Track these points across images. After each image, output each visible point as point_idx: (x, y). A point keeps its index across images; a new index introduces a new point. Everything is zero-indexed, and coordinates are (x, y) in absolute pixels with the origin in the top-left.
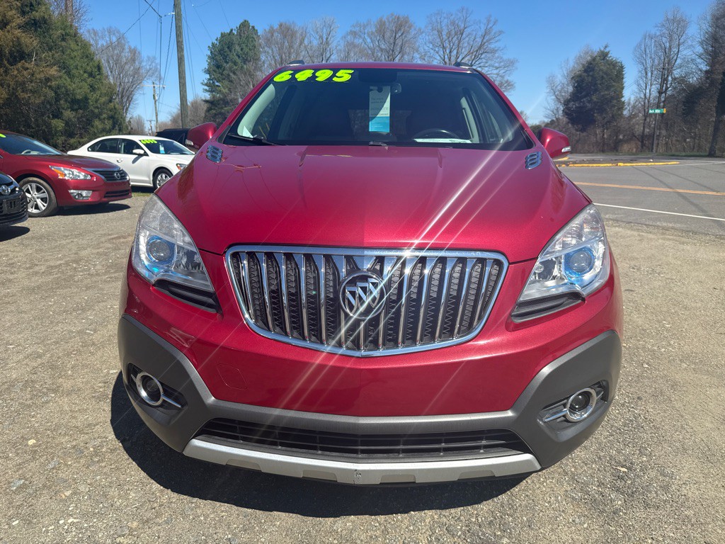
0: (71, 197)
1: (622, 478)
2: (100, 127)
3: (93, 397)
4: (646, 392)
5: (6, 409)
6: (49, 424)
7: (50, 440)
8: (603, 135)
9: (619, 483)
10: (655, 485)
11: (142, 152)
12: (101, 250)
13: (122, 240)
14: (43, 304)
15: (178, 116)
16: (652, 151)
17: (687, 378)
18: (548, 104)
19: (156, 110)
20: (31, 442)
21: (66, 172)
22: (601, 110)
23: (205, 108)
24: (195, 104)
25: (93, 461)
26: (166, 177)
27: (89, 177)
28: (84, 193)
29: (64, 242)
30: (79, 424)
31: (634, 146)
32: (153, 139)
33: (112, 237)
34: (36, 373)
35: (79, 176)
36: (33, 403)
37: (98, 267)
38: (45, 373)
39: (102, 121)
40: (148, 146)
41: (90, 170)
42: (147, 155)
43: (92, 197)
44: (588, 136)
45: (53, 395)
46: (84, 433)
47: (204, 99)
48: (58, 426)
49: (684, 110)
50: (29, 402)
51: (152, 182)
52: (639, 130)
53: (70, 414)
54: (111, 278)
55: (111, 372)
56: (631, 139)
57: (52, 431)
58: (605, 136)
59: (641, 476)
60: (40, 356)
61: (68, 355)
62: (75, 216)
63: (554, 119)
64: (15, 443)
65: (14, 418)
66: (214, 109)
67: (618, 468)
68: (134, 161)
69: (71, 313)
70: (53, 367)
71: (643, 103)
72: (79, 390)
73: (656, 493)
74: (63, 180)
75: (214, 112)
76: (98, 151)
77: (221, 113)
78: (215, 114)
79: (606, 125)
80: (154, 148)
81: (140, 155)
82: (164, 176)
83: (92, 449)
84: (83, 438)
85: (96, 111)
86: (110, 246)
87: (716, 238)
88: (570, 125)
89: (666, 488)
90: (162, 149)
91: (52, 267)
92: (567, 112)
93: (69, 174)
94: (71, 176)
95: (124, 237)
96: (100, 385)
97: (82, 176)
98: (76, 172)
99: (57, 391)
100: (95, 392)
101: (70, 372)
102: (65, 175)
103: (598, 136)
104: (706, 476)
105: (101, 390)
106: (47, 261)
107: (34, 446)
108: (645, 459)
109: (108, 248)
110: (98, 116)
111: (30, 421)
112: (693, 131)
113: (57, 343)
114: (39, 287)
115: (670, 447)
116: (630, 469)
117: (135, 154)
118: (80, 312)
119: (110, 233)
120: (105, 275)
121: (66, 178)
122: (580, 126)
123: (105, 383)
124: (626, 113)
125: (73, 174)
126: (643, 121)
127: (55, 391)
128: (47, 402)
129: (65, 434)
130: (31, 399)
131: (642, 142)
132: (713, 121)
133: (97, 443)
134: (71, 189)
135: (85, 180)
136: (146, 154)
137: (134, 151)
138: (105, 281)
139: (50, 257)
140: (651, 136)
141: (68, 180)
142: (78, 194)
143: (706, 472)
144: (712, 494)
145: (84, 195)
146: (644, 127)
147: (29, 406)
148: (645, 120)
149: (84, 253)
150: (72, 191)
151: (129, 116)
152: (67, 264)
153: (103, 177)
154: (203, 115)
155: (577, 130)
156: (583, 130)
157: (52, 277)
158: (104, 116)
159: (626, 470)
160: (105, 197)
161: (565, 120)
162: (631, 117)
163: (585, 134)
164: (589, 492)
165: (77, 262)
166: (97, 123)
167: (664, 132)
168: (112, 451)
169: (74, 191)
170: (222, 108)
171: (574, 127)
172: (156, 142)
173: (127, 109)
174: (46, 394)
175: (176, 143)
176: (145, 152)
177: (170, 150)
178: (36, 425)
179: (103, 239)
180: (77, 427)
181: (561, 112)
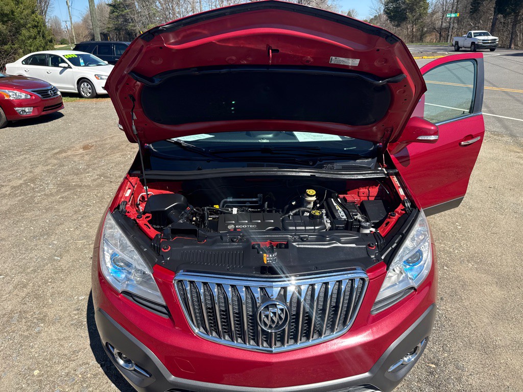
0: (16, 112)
1: (431, 373)
2: (27, 34)
3: (72, 324)
4: (446, 292)
5: (11, 341)
6: (45, 354)
7: (49, 369)
8: (413, 29)
9: (431, 378)
10: (452, 377)
11: (66, 65)
12: (49, 167)
13: (64, 155)
14: (16, 229)
15: (87, 16)
16: (447, 42)
17: (472, 277)
18: (373, 4)
19: (70, 14)
20: (36, 372)
21: (11, 94)
22: (412, 10)
23: (109, 10)
24: (100, 6)
25: (83, 387)
26: (87, 85)
27: (29, 97)
28: (27, 109)
29: (19, 159)
30: (66, 352)
31: (434, 36)
32: (74, 53)
33: (56, 151)
34: (25, 304)
35: (21, 96)
36: (30, 334)
37: (51, 186)
38: (32, 302)
39: (28, 29)
40: (70, 59)
41: (29, 90)
42: (71, 68)
43: (33, 111)
44: (401, 30)
45: (42, 325)
46: (71, 360)
47: (107, 3)
48: (52, 355)
49: (471, 9)
50: (26, 333)
51: (77, 90)
52: (438, 24)
53: (58, 342)
54: (63, 198)
55: (80, 298)
56: (432, 31)
57: (48, 361)
58: (414, 30)
59: (444, 371)
60: (25, 286)
61: (46, 283)
62: (22, 127)
63: (377, 15)
64: (25, 375)
65: (19, 351)
66: (117, 12)
67: (430, 365)
68: (61, 72)
69: (39, 239)
70: (37, 297)
71: (442, 3)
72: (60, 319)
73: (453, 384)
74: (9, 101)
75: (117, 14)
76: (31, 64)
77: (123, 16)
78: (118, 16)
79: (414, 22)
80: (75, 61)
81: (65, 68)
82: (86, 84)
83: (80, 376)
84: (73, 365)
85: (22, 21)
86: (56, 161)
87: (491, 134)
88: (389, 21)
89: (459, 379)
90: (81, 61)
91: (15, 187)
92: (387, 12)
93: (13, 95)
94: (14, 96)
95: (65, 152)
96: (75, 312)
97: (23, 96)
98: (18, 93)
99: (45, 320)
100: (72, 320)
101: (50, 301)
102: (10, 96)
103: (409, 30)
104: (484, 366)
105: (76, 317)
106: (10, 181)
107: (39, 376)
108: (446, 355)
109: (55, 165)
110: (24, 26)
111: (31, 352)
112: (477, 25)
113: (34, 271)
114: (9, 211)
115: (461, 342)
116: (436, 364)
117: (61, 67)
118: (45, 237)
119: (53, 146)
120: (58, 195)
121: (11, 98)
122: (396, 23)
123: (78, 310)
124: (430, 11)
125: (16, 95)
126: (441, 18)
127: (43, 320)
128: (39, 332)
129: (59, 363)
130: (27, 330)
131: (440, 34)
132: (491, 19)
133: (82, 369)
134: (16, 107)
135: (26, 100)
136: (69, 67)
137: (60, 65)
138: (59, 202)
139: (11, 176)
140: (447, 29)
141: (13, 100)
142: (22, 110)
143: (484, 362)
144: (487, 381)
145: (27, 111)
146: (442, 22)
147: (27, 337)
148: (443, 16)
149: (37, 171)
150: (17, 109)
151: (47, 18)
152: (25, 183)
153: (40, 96)
154: (108, 16)
155: (394, 26)
156: (398, 26)
157: (17, 199)
158: (29, 25)
159: (434, 366)
160: (44, 111)
161: (385, 17)
162: (433, 13)
163: (399, 28)
164: (413, 388)
165: (33, 180)
166: (24, 31)
167: (456, 25)
168: (95, 375)
169: (19, 109)
170: (122, 11)
171: (391, 23)
172: (76, 56)
173: (46, 12)
174: (37, 325)
175: (92, 56)
176: (69, 65)
177: (88, 62)
178: (36, 356)
179: (49, 155)
180: (66, 355)
181: (382, 11)
